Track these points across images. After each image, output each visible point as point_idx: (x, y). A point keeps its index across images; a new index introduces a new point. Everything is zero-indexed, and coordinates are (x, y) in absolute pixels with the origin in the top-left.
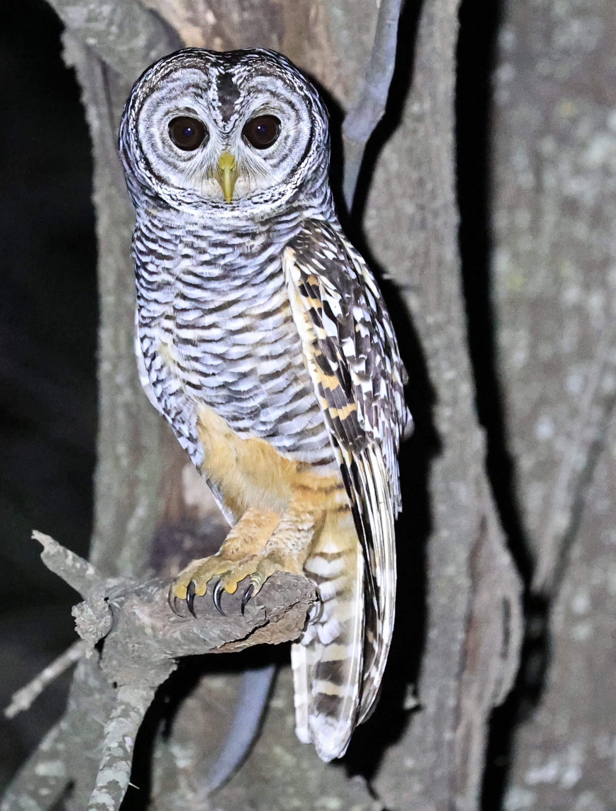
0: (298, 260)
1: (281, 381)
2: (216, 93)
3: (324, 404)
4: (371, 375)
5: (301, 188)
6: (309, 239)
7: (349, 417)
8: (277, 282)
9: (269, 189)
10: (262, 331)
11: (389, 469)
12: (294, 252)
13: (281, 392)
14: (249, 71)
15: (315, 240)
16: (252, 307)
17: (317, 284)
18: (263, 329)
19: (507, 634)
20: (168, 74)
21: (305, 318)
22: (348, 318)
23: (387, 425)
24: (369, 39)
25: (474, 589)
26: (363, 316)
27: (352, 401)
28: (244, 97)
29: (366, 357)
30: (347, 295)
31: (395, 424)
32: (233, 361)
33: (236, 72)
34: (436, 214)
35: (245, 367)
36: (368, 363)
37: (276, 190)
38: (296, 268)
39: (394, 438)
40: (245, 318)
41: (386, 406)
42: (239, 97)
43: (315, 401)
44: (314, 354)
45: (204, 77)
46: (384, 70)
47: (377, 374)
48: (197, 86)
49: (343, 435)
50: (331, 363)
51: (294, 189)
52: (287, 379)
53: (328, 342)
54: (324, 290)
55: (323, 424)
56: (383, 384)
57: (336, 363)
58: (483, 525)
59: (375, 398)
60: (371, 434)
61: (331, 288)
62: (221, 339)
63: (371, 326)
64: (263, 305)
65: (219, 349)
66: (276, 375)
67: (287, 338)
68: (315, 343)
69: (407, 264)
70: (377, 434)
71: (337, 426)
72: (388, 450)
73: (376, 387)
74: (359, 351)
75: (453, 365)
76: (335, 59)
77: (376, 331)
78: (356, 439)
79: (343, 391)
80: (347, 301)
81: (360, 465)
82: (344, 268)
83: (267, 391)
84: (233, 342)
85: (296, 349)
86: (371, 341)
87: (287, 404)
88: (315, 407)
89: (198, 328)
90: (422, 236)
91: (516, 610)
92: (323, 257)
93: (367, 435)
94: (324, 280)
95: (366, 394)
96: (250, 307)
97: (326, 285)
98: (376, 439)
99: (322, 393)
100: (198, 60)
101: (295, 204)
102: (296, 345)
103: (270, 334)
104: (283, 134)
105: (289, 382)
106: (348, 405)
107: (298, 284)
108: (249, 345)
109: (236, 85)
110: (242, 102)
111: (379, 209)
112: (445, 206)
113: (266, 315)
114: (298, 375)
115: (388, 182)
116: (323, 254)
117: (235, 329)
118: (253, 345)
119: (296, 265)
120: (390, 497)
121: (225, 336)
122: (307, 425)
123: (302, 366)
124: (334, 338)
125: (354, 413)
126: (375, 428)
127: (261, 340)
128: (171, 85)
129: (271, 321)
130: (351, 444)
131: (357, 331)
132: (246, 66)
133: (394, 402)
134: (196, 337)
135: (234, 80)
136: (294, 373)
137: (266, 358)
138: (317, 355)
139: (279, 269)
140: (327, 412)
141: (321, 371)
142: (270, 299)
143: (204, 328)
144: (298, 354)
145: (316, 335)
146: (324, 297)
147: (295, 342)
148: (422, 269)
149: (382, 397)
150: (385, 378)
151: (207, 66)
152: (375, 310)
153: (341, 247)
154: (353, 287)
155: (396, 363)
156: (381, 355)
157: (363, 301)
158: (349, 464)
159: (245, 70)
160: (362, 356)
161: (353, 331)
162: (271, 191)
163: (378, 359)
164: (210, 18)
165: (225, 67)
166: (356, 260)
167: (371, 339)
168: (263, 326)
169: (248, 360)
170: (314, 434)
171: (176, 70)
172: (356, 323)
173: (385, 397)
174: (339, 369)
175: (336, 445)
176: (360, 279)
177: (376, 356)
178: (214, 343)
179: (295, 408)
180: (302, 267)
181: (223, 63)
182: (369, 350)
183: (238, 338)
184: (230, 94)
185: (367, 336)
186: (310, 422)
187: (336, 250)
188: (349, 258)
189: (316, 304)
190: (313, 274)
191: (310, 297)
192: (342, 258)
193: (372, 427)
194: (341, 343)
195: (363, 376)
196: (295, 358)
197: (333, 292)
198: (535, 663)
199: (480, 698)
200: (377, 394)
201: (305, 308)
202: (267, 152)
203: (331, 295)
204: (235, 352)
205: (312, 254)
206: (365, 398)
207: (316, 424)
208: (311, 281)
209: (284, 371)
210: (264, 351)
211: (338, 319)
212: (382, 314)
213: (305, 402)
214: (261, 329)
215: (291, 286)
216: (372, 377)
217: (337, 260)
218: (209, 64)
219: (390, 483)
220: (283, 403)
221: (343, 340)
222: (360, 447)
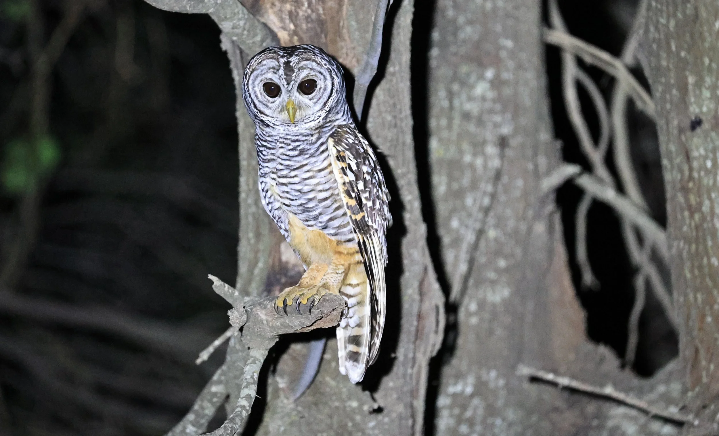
0: (335, 144)
1: (328, 202)
2: (283, 71)
3: (349, 213)
4: (372, 198)
5: (329, 112)
6: (340, 133)
7: (361, 219)
8: (325, 154)
9: (313, 114)
10: (319, 178)
11: (381, 243)
12: (333, 140)
13: (329, 207)
14: (299, 59)
15: (343, 134)
16: (314, 167)
17: (344, 155)
18: (319, 177)
19: (437, 322)
20: (260, 62)
21: (339, 172)
22: (359, 171)
23: (380, 222)
24: (369, 36)
25: (422, 300)
26: (367, 170)
27: (363, 211)
28: (297, 72)
29: (369, 190)
30: (359, 160)
31: (384, 221)
32: (305, 193)
33: (292, 60)
34: (402, 120)
35: (311, 195)
36: (370, 192)
37: (317, 115)
38: (334, 148)
39: (384, 228)
40: (310, 172)
41: (379, 213)
42: (294, 73)
43: (345, 212)
44: (344, 189)
45: (277, 64)
46: (376, 52)
47: (374, 198)
48: (273, 68)
49: (359, 228)
50: (352, 193)
51: (326, 113)
52: (331, 201)
53: (350, 183)
54: (348, 158)
55: (349, 222)
56: (378, 202)
57: (355, 193)
58: (426, 270)
59: (374, 209)
60: (372, 227)
61: (351, 157)
62: (299, 183)
63: (371, 174)
64: (319, 165)
65: (298, 187)
66: (326, 199)
67: (331, 181)
68: (344, 184)
69: (388, 144)
70: (375, 226)
71: (356, 224)
72: (381, 234)
73: (374, 203)
74: (365, 187)
75: (410, 193)
76: (352, 46)
77: (374, 177)
78: (365, 229)
79: (358, 207)
80: (359, 163)
81: (367, 242)
82: (358, 147)
83: (321, 207)
84: (305, 184)
85: (335, 186)
86: (371, 182)
87: (331, 213)
88: (345, 214)
89: (288, 177)
90: (395, 130)
91: (442, 310)
92: (348, 142)
93: (370, 227)
94: (348, 153)
95: (369, 207)
96: (313, 166)
97: (349, 155)
98: (375, 229)
99: (348, 208)
100: (274, 55)
101: (328, 120)
102: (335, 184)
103: (323, 179)
104: (318, 87)
105: (332, 202)
106: (361, 213)
107: (335, 155)
108: (313, 185)
109: (292, 67)
110: (295, 76)
111: (374, 118)
112: (406, 116)
113: (320, 171)
114: (337, 199)
115: (378, 105)
116: (347, 141)
117: (306, 178)
118: (314, 185)
119: (334, 146)
120: (382, 256)
121: (301, 181)
122: (341, 223)
123: (338, 195)
124: (353, 181)
125: (364, 217)
126: (374, 224)
127: (318, 182)
128: (262, 68)
129: (323, 173)
130: (362, 232)
131: (364, 177)
132: (297, 57)
133: (384, 211)
134: (287, 182)
135: (291, 64)
136: (334, 198)
137: (321, 191)
138: (345, 189)
139: (326, 148)
140: (351, 216)
141: (347, 197)
142: (322, 162)
143: (291, 177)
144: (336, 189)
145: (344, 180)
146: (348, 161)
147: (335, 183)
148: (395, 147)
149: (377, 208)
150: (379, 199)
151: (278, 58)
152: (373, 166)
153: (356, 136)
154: (362, 156)
155: (384, 191)
156: (376, 188)
157: (367, 162)
158: (361, 241)
159: (297, 59)
160: (367, 189)
161: (362, 177)
162: (314, 115)
163: (375, 190)
164: (292, 27)
165: (287, 57)
166: (364, 142)
167: (372, 181)
168: (319, 175)
169: (312, 192)
170: (345, 227)
171: (264, 60)
172: (364, 173)
173: (379, 208)
174: (356, 196)
175: (355, 232)
176: (366, 152)
177: (374, 189)
178: (296, 184)
179: (335, 215)
180: (337, 147)
181: (287, 55)
182: (370, 186)
183: (307, 182)
184: (290, 71)
185: (369, 179)
186: (343, 221)
187: (353, 138)
188: (360, 142)
189: (344, 165)
190: (342, 150)
191: (341, 161)
192: (357, 142)
193: (373, 223)
194: (357, 183)
195: (368, 199)
196: (335, 191)
197: (353, 159)
198: (451, 336)
199: (425, 353)
200: (374, 207)
201: (339, 167)
202: (311, 96)
203: (351, 160)
204: (306, 189)
205: (341, 140)
206: (369, 209)
207: (345, 222)
208: (342, 154)
209: (330, 197)
210: (320, 188)
211: (355, 172)
212: (377, 168)
213: (340, 212)
214: (318, 177)
215: (332, 156)
216: (372, 199)
217: (354, 143)
218: (279, 56)
219: (382, 250)
220: (329, 213)
221: (357, 182)
222: (367, 233)
